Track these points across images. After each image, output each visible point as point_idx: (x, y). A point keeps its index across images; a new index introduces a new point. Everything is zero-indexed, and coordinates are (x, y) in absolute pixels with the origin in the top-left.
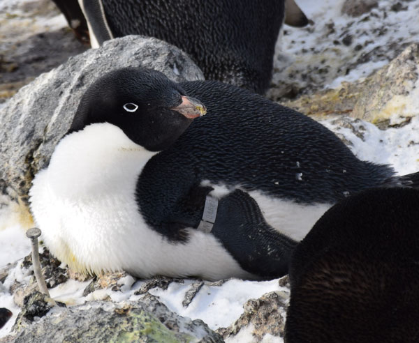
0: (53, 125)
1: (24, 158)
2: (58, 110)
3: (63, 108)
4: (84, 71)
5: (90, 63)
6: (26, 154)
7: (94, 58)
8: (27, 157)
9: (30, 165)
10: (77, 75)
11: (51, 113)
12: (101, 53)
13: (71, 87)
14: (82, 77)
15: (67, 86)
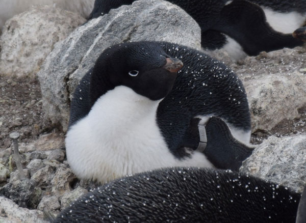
0: (87, 57)
1: (63, 78)
2: (92, 46)
3: (95, 46)
4: (114, 21)
5: (120, 15)
6: (65, 76)
7: (123, 12)
8: (65, 78)
9: (67, 84)
10: (110, 23)
11: (87, 49)
12: (128, 9)
13: (103, 32)
14: (112, 25)
15: (101, 31)
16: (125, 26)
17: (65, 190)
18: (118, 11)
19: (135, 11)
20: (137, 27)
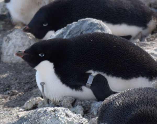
4: (71, 30)
5: (73, 27)
7: (74, 25)
14: (70, 32)
15: (65, 35)
16: (77, 32)
17: (70, 108)
18: (72, 25)
19: (81, 25)
20: (83, 32)
